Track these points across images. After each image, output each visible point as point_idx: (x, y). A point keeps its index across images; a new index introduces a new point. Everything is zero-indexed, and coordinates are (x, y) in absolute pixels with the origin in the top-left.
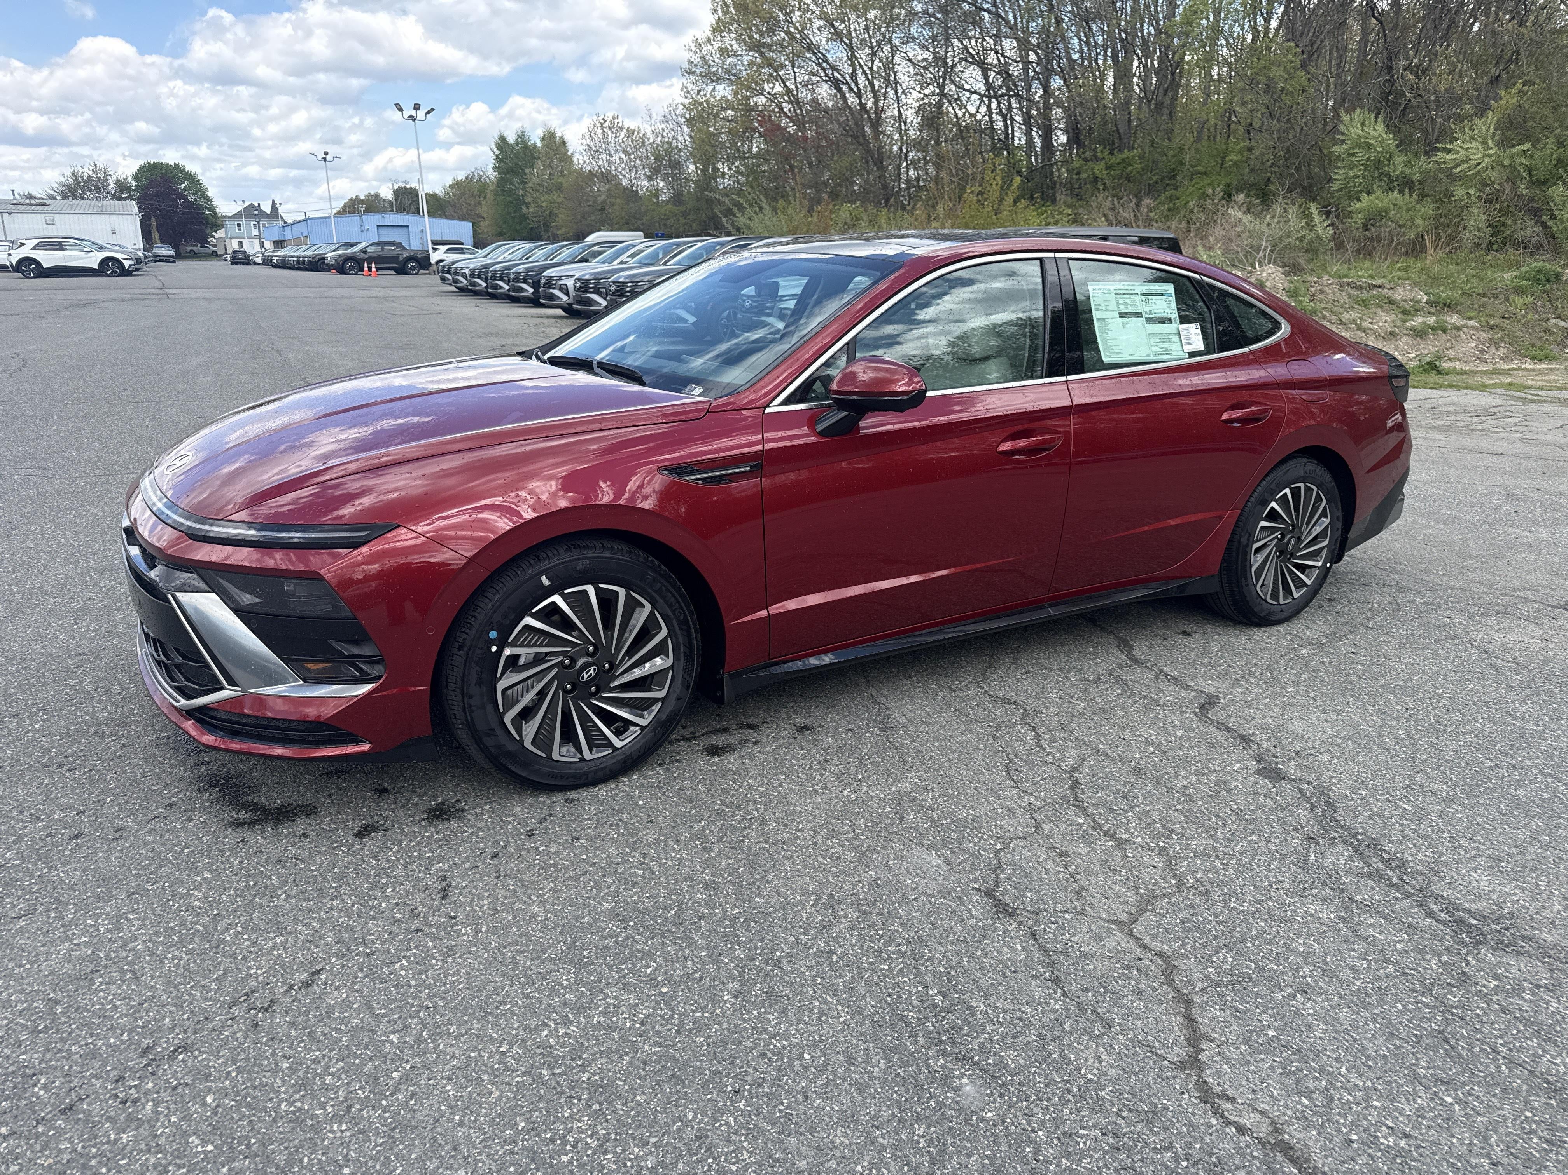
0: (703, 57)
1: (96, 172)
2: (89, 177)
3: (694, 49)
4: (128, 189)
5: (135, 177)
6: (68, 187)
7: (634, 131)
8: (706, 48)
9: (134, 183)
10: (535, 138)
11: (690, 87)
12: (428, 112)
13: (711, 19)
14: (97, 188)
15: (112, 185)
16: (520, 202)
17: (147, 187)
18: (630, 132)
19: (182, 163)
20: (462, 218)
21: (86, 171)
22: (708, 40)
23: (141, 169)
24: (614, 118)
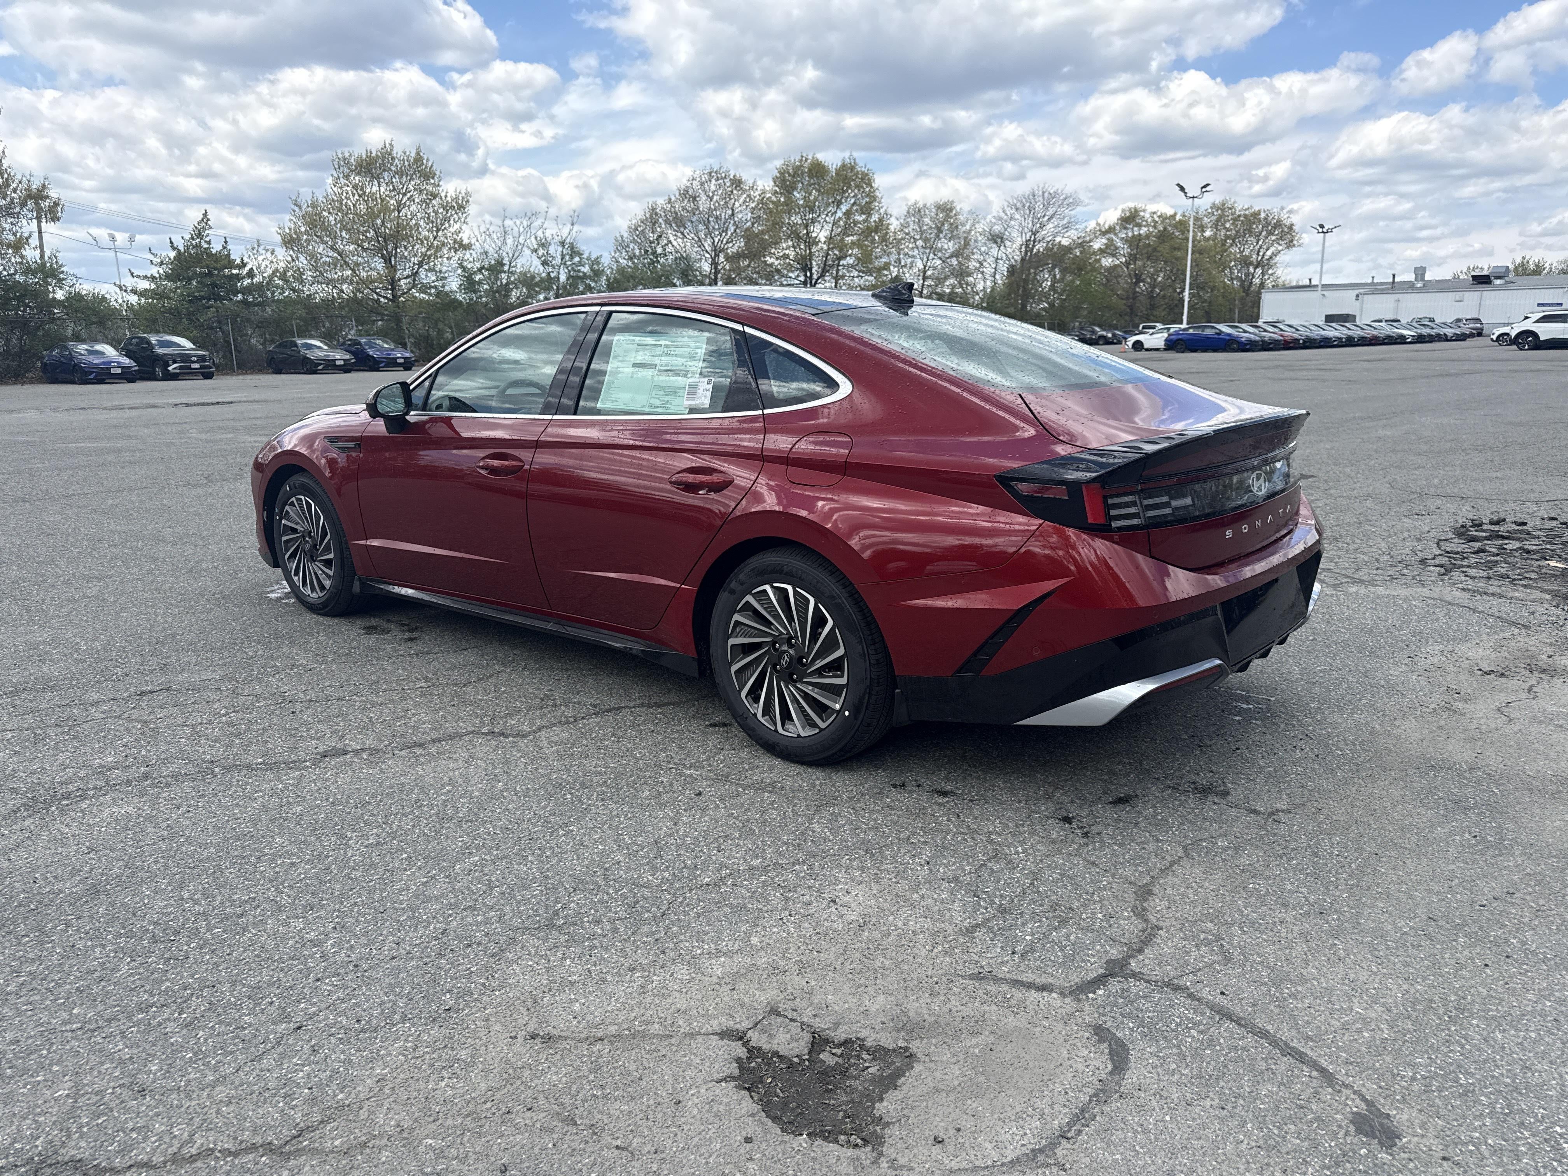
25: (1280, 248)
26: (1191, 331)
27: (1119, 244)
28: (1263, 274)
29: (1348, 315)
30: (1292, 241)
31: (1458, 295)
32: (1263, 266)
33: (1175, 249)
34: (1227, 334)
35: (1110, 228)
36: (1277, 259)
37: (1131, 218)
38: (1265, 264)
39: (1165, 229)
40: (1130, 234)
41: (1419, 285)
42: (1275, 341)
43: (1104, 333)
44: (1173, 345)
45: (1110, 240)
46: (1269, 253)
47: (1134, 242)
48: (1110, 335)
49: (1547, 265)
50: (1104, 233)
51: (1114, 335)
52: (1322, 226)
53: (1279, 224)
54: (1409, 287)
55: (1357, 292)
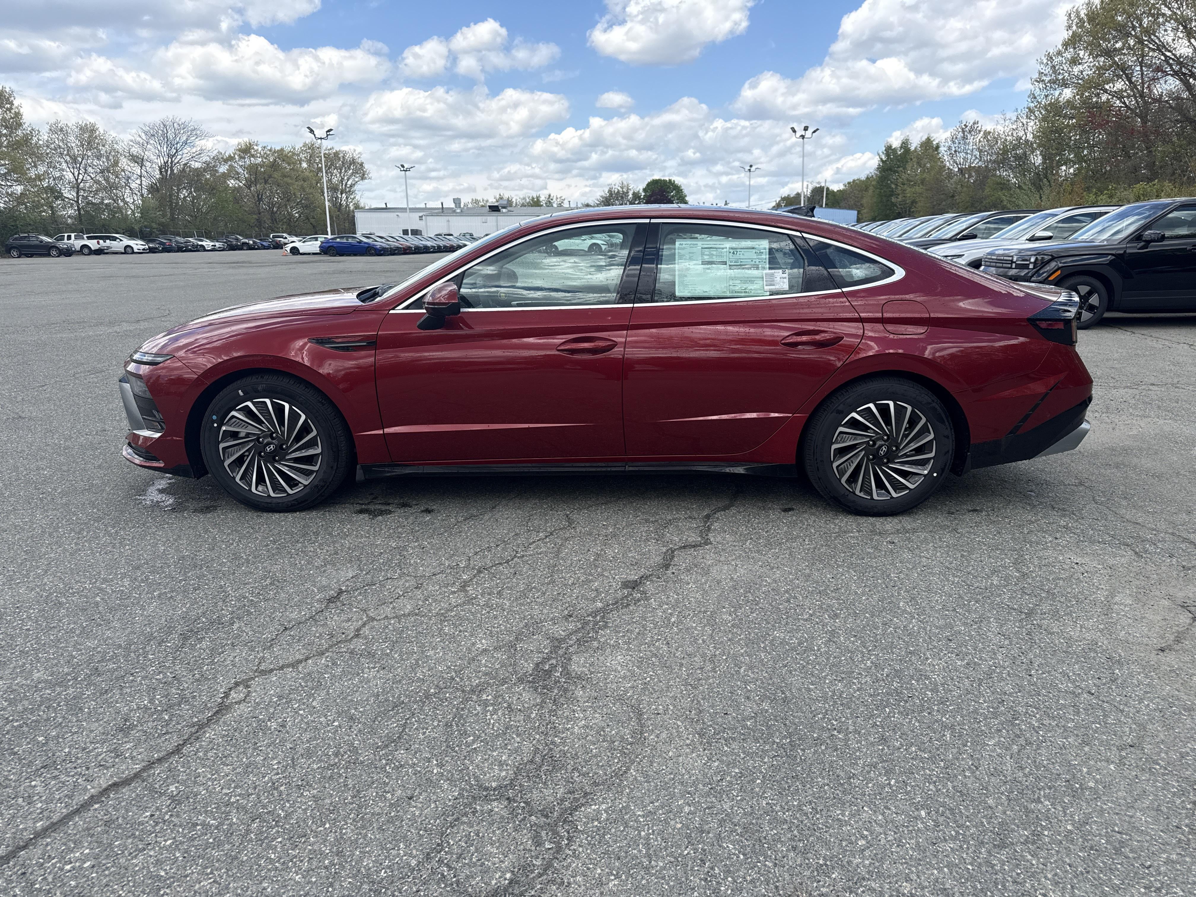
0: (1053, 67)
1: (622, 188)
2: (618, 191)
3: (1045, 61)
4: (639, 198)
5: (645, 190)
6: (606, 198)
7: (989, 133)
8: (1057, 60)
9: (643, 194)
10: (915, 144)
11: (1037, 92)
12: (814, 132)
13: (1066, 35)
14: (622, 197)
15: (631, 196)
16: (892, 193)
17: (651, 196)
18: (987, 134)
19: (673, 178)
20: (850, 208)
21: (617, 188)
22: (1059, 53)
23: (648, 185)
24: (974, 123)
25: (357, 179)
26: (338, 240)
27: (240, 170)
28: (347, 198)
29: (417, 230)
30: (364, 175)
31: (484, 218)
32: (346, 193)
33: (285, 176)
34: (365, 243)
35: (230, 156)
36: (356, 187)
37: (246, 150)
38: (349, 191)
39: (275, 160)
40: (248, 163)
41: (458, 211)
42: (398, 248)
43: (246, 241)
44: (327, 250)
45: (230, 166)
46: (349, 183)
47: (253, 169)
48: (251, 242)
49: (514, 200)
50: (226, 161)
51: (254, 242)
52: (403, 166)
53: (353, 162)
54: (452, 212)
55: (421, 214)
